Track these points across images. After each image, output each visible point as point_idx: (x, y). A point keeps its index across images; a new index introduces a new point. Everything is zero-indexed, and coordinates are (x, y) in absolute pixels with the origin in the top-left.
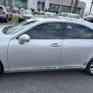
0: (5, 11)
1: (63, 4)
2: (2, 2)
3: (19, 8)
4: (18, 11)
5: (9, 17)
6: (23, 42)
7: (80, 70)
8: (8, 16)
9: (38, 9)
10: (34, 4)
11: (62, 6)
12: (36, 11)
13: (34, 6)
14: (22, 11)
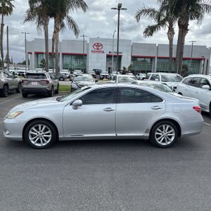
0: (49, 79)
1: (160, 55)
2: (39, 63)
3: (72, 70)
4: (69, 77)
5: (55, 88)
6: (76, 107)
7: (144, 140)
8: (53, 86)
9: (109, 68)
10: (100, 60)
11: (158, 58)
12: (104, 73)
13: (99, 64)
14: (77, 76)
